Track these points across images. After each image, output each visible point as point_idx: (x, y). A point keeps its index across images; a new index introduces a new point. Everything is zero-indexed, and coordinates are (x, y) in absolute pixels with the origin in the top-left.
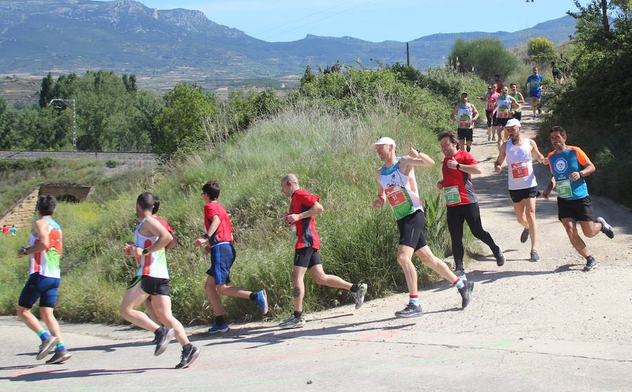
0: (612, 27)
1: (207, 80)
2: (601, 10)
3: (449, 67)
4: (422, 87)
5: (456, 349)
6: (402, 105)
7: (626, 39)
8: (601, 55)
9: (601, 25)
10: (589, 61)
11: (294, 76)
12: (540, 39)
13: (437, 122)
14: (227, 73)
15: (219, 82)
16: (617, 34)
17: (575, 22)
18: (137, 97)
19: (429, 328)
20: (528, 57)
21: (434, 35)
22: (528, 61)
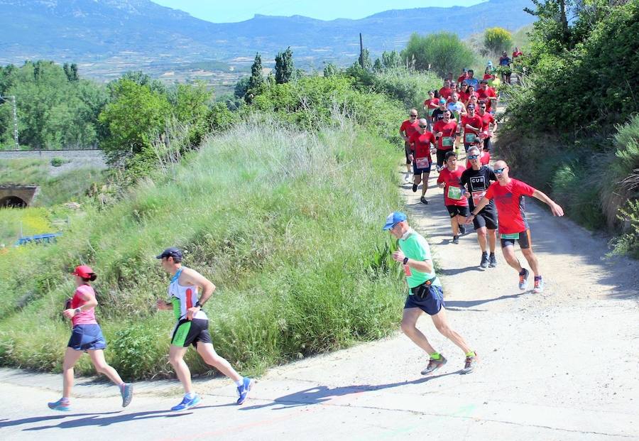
0: (570, 23)
1: (152, 65)
9: (559, 22)
11: (243, 58)
12: (498, 30)
14: (172, 57)
15: (165, 67)
18: (79, 87)
20: (485, 49)
21: (387, 11)
22: (486, 52)
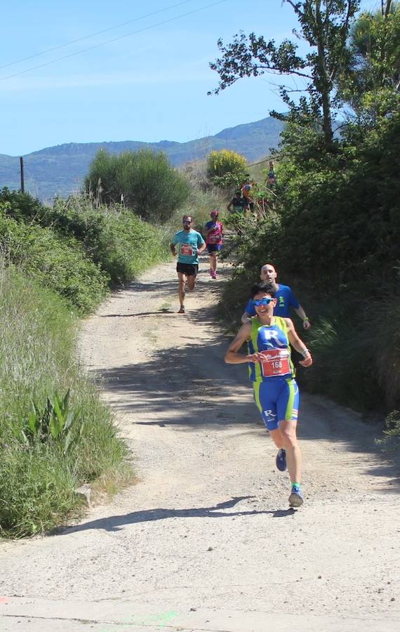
0: (337, 135)
2: (321, 109)
3: (85, 195)
4: (44, 225)
5: (93, 625)
6: (12, 254)
7: (358, 156)
8: (320, 177)
9: (320, 132)
10: (302, 187)
12: (226, 153)
13: (67, 279)
16: (345, 146)
17: (280, 126)
19: (53, 594)
20: (207, 180)
21: (62, 145)
22: (208, 186)
